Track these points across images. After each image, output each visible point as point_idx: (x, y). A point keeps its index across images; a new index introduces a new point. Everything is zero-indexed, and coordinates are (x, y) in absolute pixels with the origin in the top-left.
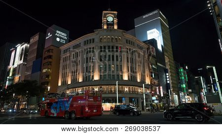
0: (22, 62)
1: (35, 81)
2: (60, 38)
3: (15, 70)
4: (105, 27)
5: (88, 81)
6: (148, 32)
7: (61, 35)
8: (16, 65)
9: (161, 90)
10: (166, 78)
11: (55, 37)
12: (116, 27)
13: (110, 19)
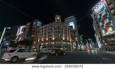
0: (22, 32)
1: (29, 40)
2: (39, 24)
3: (19, 35)
4: (57, 21)
5: (50, 40)
6: (70, 23)
7: (39, 23)
8: (20, 34)
9: (75, 43)
10: (76, 39)
11: (37, 24)
12: (60, 21)
13: (58, 18)
